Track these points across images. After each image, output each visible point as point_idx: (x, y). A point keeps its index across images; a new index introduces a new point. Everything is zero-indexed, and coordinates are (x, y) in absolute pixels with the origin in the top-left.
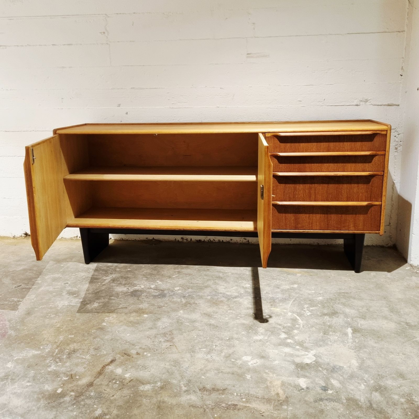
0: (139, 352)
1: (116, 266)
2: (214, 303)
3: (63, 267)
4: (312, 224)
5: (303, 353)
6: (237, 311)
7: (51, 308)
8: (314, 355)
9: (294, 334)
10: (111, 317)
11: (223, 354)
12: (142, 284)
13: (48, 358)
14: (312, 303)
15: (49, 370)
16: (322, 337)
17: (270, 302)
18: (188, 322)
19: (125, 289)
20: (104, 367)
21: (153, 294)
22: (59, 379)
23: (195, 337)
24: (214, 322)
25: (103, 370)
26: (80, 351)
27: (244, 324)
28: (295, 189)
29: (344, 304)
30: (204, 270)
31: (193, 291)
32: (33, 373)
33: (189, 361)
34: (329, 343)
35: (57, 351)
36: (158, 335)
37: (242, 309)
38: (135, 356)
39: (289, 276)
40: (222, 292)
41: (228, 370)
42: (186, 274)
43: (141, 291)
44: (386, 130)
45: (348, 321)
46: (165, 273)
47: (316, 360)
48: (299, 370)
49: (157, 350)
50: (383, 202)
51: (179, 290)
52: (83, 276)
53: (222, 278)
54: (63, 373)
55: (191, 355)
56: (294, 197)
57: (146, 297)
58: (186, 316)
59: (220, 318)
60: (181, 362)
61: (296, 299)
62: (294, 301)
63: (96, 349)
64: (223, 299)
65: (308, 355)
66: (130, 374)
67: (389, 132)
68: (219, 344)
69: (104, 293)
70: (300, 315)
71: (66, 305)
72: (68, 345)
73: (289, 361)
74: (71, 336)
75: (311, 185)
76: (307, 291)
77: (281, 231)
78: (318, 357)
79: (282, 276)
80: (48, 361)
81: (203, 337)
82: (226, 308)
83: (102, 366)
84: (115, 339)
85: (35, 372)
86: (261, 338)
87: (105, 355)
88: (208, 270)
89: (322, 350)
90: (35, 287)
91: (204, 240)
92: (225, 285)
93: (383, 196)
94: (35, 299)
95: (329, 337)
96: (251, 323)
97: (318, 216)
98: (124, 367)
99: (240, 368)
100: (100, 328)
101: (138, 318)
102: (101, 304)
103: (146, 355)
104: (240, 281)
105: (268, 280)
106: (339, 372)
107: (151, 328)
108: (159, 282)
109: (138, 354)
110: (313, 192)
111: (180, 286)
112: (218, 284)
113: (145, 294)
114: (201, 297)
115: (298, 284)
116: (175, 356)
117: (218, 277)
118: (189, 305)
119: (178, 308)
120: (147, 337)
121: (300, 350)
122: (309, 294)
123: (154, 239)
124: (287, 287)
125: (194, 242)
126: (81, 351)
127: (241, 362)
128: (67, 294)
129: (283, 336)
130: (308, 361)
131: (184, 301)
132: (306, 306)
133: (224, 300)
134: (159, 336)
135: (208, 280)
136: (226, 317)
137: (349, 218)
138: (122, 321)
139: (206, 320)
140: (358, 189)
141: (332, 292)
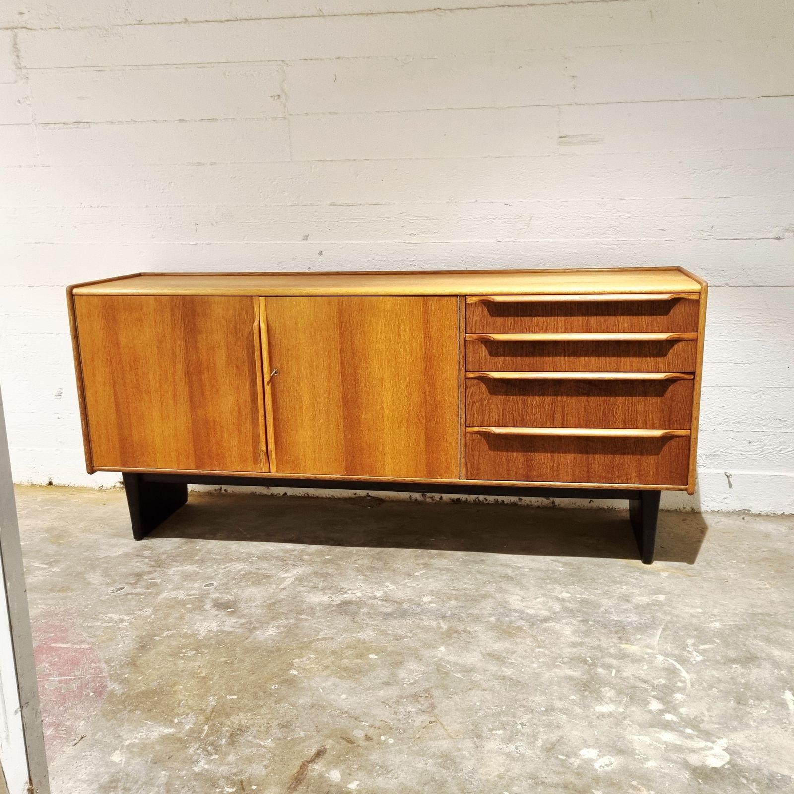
0: (369, 735)
1: (303, 551)
2: (504, 632)
3: (200, 550)
5: (702, 744)
6: (553, 649)
7: (186, 636)
8: (726, 750)
9: (677, 702)
10: (304, 659)
11: (539, 743)
12: (357, 589)
13: (192, 745)
14: (702, 635)
15: (196, 769)
16: (735, 709)
17: (617, 632)
18: (460, 672)
19: (325, 599)
20: (304, 766)
21: (381, 610)
22: (218, 790)
23: (478, 704)
24: (511, 672)
25: (302, 773)
26: (252, 729)
27: (571, 678)
29: (767, 639)
30: (475, 562)
31: (459, 605)
32: (165, 775)
33: (473, 756)
34: (752, 723)
35: (206, 728)
36: (402, 697)
37: (562, 645)
38: (363, 744)
39: (645, 576)
40: (516, 608)
41: (555, 779)
42: (441, 570)
43: (357, 604)
45: (782, 675)
46: (399, 566)
47: (731, 760)
48: (700, 781)
49: (405, 732)
51: (430, 602)
52: (240, 571)
53: (512, 578)
54: (224, 777)
55: (475, 743)
57: (369, 616)
58: (452, 658)
59: (522, 665)
60: (458, 760)
61: (667, 626)
62: (664, 630)
63: (283, 727)
64: (521, 623)
65: (712, 748)
66: (358, 782)
68: (529, 721)
69: (285, 607)
70: (683, 661)
71: (215, 630)
72: (228, 715)
73: (676, 762)
74: (231, 697)
76: (687, 608)
78: (736, 753)
79: (631, 577)
80: (191, 751)
81: (494, 705)
82: (531, 644)
83: (301, 763)
84: (319, 705)
85: (168, 774)
86: (611, 710)
87: (303, 740)
88: (482, 561)
89: (739, 738)
90: (150, 590)
91: (467, 500)
92: (521, 593)
94: (153, 616)
95: (748, 709)
96: (585, 677)
98: (343, 767)
99: (578, 774)
100: (286, 681)
101: (359, 661)
102: (282, 629)
103: (384, 741)
104: (549, 586)
105: (605, 584)
106: (784, 789)
107: (387, 684)
108: (390, 585)
109: (368, 738)
111: (432, 593)
112: (507, 591)
113: (365, 609)
114: (477, 619)
115: (666, 593)
116: (444, 745)
117: (504, 577)
118: (455, 635)
119: (435, 640)
120: (383, 702)
121: (695, 738)
122: (692, 616)
123: (369, 496)
124: (645, 600)
125: (446, 503)
126: (254, 730)
127: (578, 762)
128: (212, 607)
129: (655, 705)
130: (717, 763)
131: (444, 626)
132: (690, 641)
133: (524, 626)
134: (405, 700)
135: (485, 582)
136: (533, 662)
138: (327, 668)
139: (493, 668)
141: (737, 612)
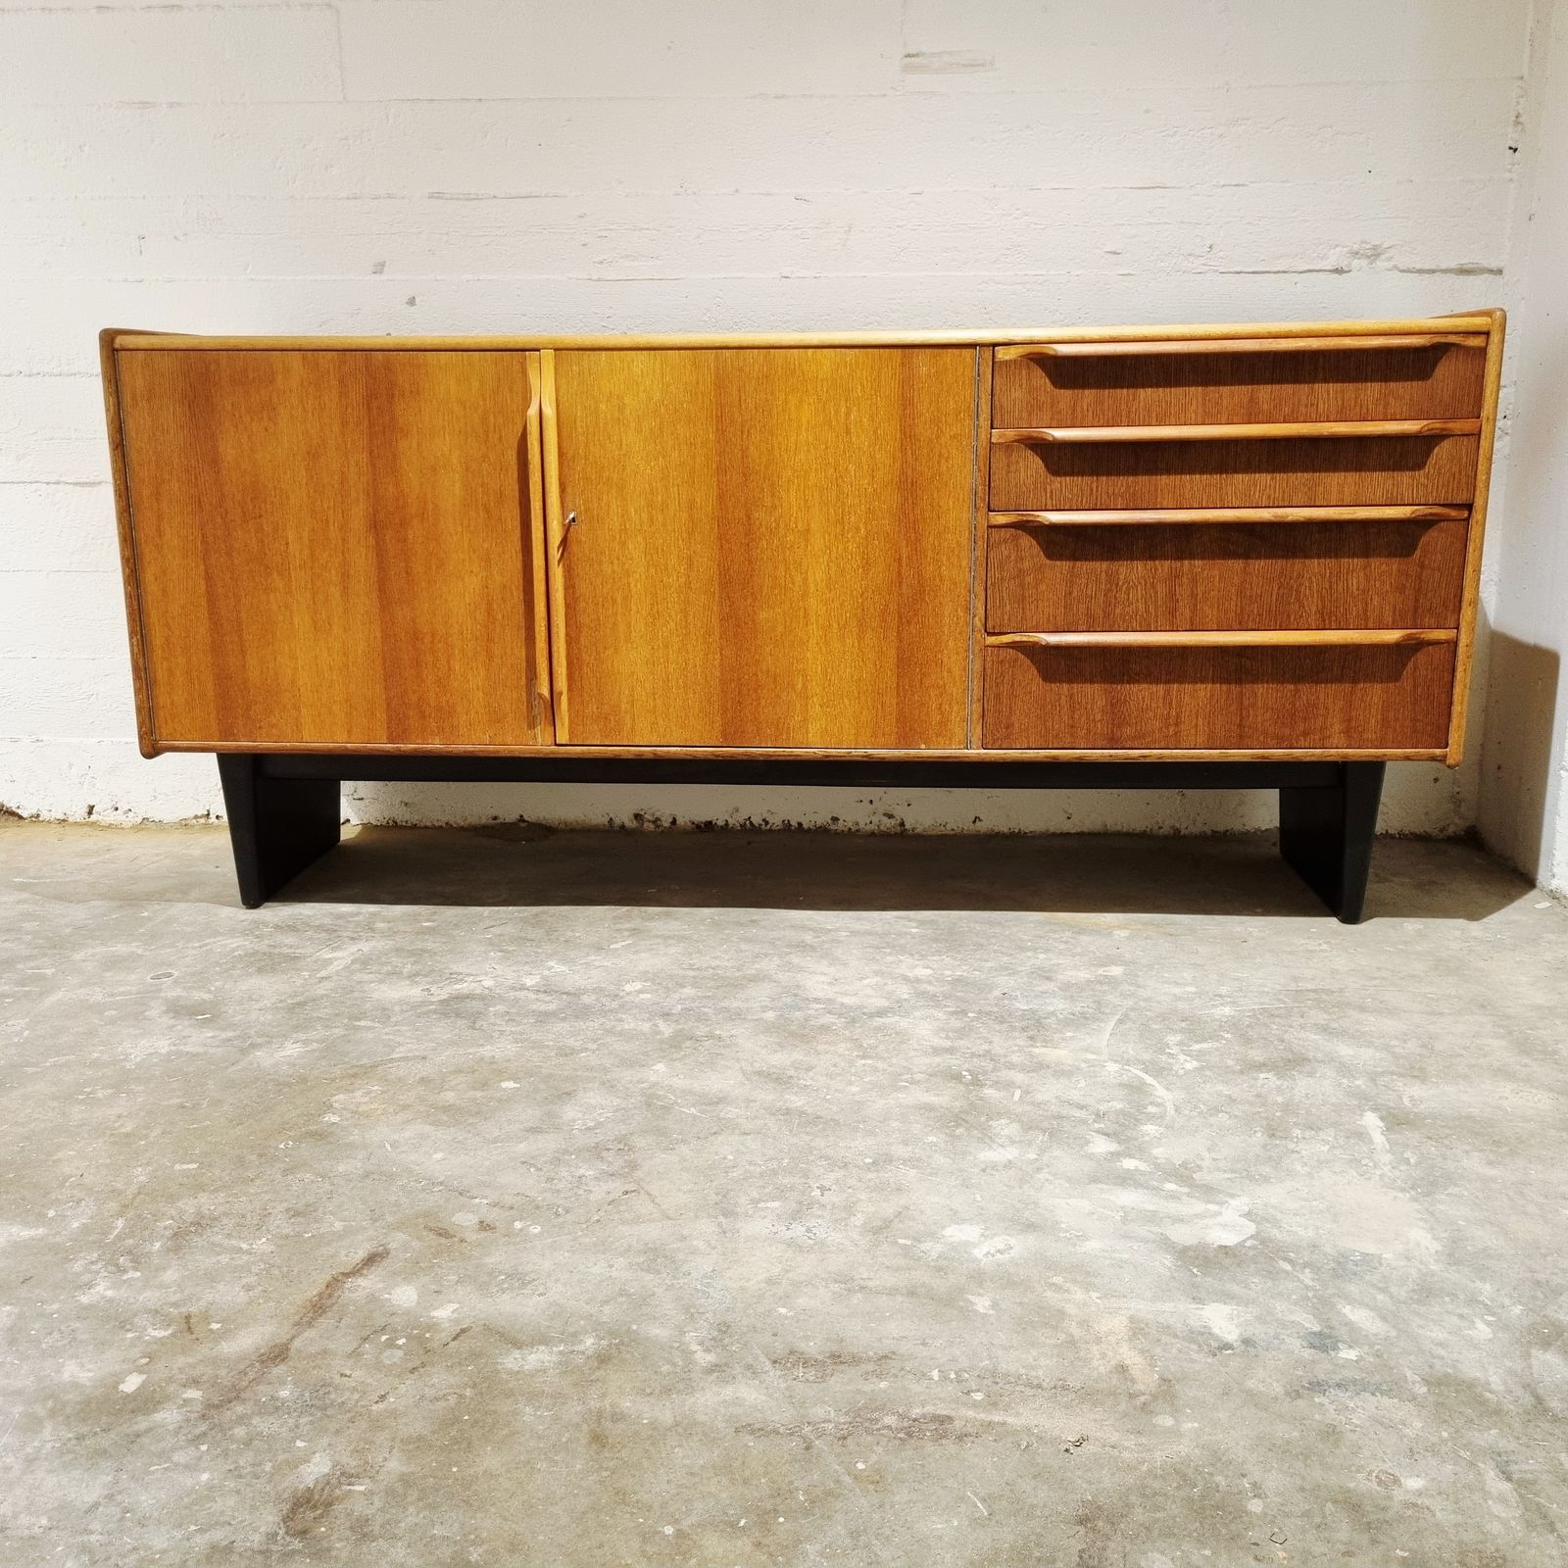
0: (488, 1221)
1: (374, 914)
2: (793, 1034)
3: (149, 919)
4: (1177, 725)
5: (1199, 1207)
6: (894, 1061)
7: (95, 1064)
8: (1249, 1215)
9: (1147, 1138)
10: (358, 1093)
11: (858, 1220)
12: (486, 974)
13: (82, 1255)
14: (1195, 1028)
15: (85, 1299)
16: (1264, 1146)
17: (1024, 1029)
18: (694, 1106)
19: (415, 992)
20: (335, 1283)
21: (534, 1007)
22: (130, 1335)
23: (731, 1157)
24: (804, 1102)
25: (330, 1296)
26: (225, 1221)
27: (929, 1108)
28: (1112, 579)
29: (1325, 1029)
30: (739, 924)
31: (699, 994)
32: (9, 1315)
33: (714, 1248)
34: (1299, 1168)
35: (120, 1223)
36: (566, 1152)
37: (913, 1053)
38: (472, 1237)
39: (1084, 938)
40: (820, 995)
41: (890, 1280)
42: (666, 938)
43: (482, 998)
44: (1485, 329)
45: (1358, 1087)
46: (577, 935)
47: (1258, 1233)
48: (1195, 1271)
49: (567, 1212)
50: (1463, 630)
51: (640, 992)
52: (234, 950)
53: (813, 948)
54: (148, 1311)
55: (720, 1225)
56: (1107, 615)
57: (507, 1018)
58: (679, 1082)
59: (828, 1088)
60: (680, 1256)
61: (1126, 1015)
62: (1121, 1022)
63: (297, 1214)
64: (828, 1019)
65: (1220, 1214)
66: (456, 1306)
67: (1495, 338)
68: (837, 1182)
69: (325, 1007)
70: (1158, 1071)
71: (163, 1051)
72: (172, 1199)
73: (1146, 1241)
74: (185, 1167)
75: (1179, 564)
76: (1166, 986)
77: (1054, 757)
78: (1267, 1221)
79: (1055, 940)
80: (78, 1267)
81: (764, 1159)
82: (847, 1052)
83: (329, 1278)
84: (381, 1173)
85: (16, 1311)
86: (1010, 1157)
87: (340, 1236)
88: (752, 921)
89: (1274, 1195)
90: (27, 989)
91: (727, 824)
92: (832, 970)
93: (1465, 604)
94: (26, 1033)
95: (1291, 1146)
96: (957, 1104)
97: (1204, 691)
98: (425, 1279)
99: (939, 1269)
100: (312, 1134)
101: (479, 1094)
102: (315, 1045)
103: (521, 1230)
104: (889, 959)
105: (1002, 953)
106: (1367, 1278)
107: (534, 1131)
108: (556, 966)
109: (484, 1226)
110: (1183, 592)
111: (644, 976)
112: (801, 969)
113: (498, 1007)
114: (737, 1016)
115: (1125, 963)
116: (653, 1232)
117: (798, 946)
118: (688, 1043)
119: (646, 1054)
120: (523, 1163)
121: (1184, 1198)
122: (1177, 998)
123: (524, 821)
124: (1083, 975)
125: (685, 832)
126: (229, 1223)
127: (938, 1248)
128: (166, 1012)
129: (1101, 1146)
130: (1230, 1239)
131: (666, 1029)
132: (1173, 1039)
133: (834, 1024)
134: (573, 1157)
135: (757, 956)
136: (851, 1083)
137: (1328, 696)
138: (405, 1107)
139: (766, 1095)
140: (1367, 579)
141: (1266, 989)
